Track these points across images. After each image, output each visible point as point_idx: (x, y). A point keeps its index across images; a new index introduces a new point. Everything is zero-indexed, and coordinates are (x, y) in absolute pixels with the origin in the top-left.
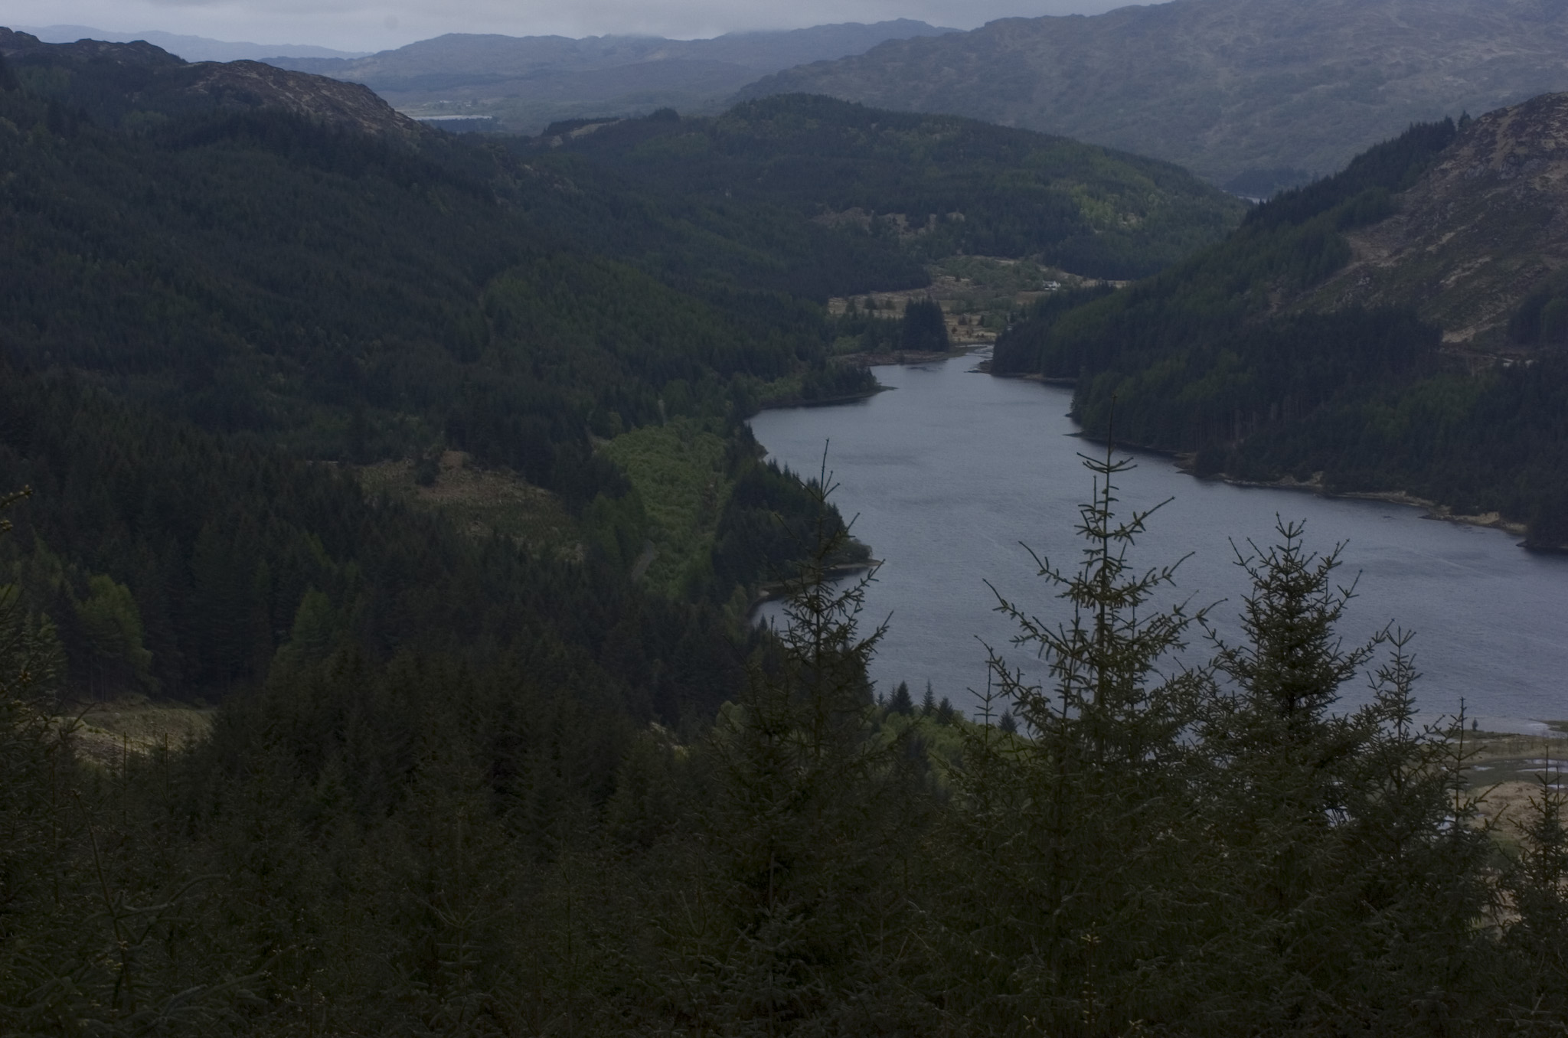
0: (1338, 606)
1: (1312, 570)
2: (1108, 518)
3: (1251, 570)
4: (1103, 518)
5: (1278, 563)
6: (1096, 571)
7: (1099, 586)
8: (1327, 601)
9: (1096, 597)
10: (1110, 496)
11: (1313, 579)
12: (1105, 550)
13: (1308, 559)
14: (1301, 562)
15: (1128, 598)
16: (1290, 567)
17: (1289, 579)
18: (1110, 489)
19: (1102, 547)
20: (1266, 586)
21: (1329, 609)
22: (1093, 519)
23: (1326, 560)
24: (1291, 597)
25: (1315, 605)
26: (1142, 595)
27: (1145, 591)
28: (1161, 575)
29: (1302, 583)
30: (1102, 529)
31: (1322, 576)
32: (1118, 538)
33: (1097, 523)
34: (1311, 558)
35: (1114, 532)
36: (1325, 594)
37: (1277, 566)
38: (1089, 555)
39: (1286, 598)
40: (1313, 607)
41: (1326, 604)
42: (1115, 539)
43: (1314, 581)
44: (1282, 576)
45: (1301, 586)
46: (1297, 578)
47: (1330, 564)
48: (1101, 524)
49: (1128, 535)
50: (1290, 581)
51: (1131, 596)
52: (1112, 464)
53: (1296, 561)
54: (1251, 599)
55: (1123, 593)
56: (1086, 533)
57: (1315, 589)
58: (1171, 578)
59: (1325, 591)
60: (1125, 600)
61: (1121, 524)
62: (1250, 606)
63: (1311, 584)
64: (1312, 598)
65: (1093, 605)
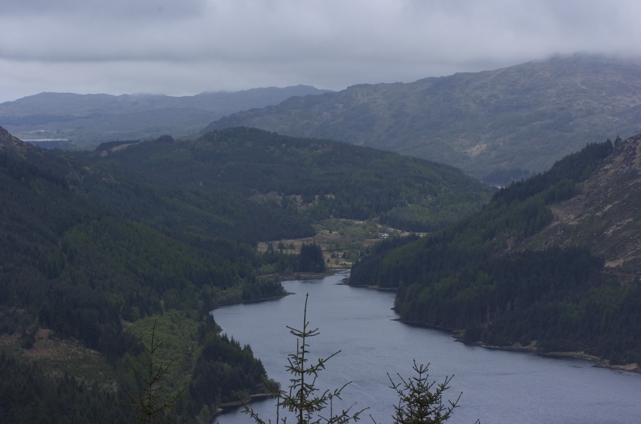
0: (448, 412)
1: (433, 391)
2: (304, 362)
3: (399, 391)
4: (301, 362)
5: (414, 388)
6: (297, 392)
7: (299, 399)
8: (441, 408)
9: (297, 406)
10: (305, 350)
11: (434, 396)
12: (302, 380)
13: (430, 386)
14: (427, 387)
15: (315, 406)
16: (421, 390)
17: (420, 396)
18: (305, 346)
19: (301, 378)
20: (407, 399)
21: (443, 413)
22: (296, 363)
23: (441, 385)
24: (422, 406)
25: (435, 410)
26: (324, 405)
27: (325, 403)
28: (334, 394)
29: (428, 399)
30: (301, 368)
31: (438, 395)
32: (309, 373)
33: (298, 365)
34: (432, 385)
35: (306, 370)
36: (440, 405)
37: (414, 389)
38: (294, 382)
39: (418, 406)
40: (434, 411)
41: (440, 410)
42: (307, 374)
43: (434, 398)
44: (416, 394)
45: (427, 400)
46: (424, 396)
47: (443, 388)
48: (300, 365)
49: (314, 371)
50: (421, 397)
51: (316, 405)
52: (306, 332)
53: (424, 386)
54: (398, 408)
55: (313, 403)
56: (291, 370)
57: (434, 402)
58: (339, 395)
59: (440, 403)
60: (313, 407)
61: (311, 365)
62: (398, 411)
63: (432, 399)
64: (432, 407)
65: (296, 410)
